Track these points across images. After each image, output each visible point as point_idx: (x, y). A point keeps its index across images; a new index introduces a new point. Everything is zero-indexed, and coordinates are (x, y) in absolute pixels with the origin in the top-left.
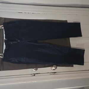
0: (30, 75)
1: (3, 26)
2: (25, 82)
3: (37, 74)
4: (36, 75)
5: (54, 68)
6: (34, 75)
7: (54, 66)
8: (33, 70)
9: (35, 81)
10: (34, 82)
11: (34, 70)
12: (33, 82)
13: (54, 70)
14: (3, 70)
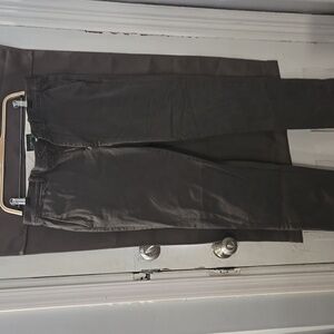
0: (131, 277)
1: (23, 93)
2: (110, 304)
3: (159, 271)
4: (152, 276)
5: (224, 250)
6: (148, 278)
7: (226, 240)
8: (144, 256)
9: (148, 298)
10: (146, 304)
11: (148, 258)
12: (142, 302)
13: (225, 256)
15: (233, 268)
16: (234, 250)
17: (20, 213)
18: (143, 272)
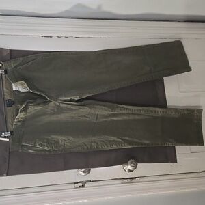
0: (73, 186)
2: (61, 203)
3: (90, 182)
4: (86, 185)
5: (129, 167)
6: (83, 186)
7: (130, 161)
8: (80, 172)
11: (83, 174)
12: (80, 201)
13: (130, 171)
14: (7, 175)
15: (135, 178)
16: (135, 167)
18: (80, 182)
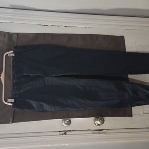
0: (58, 133)
2: (49, 145)
3: (70, 131)
4: (67, 133)
5: (98, 122)
6: (65, 134)
7: (99, 118)
8: (64, 124)
11: (66, 125)
12: (63, 145)
13: (99, 125)
15: (102, 130)
16: (103, 123)
17: (11, 105)
18: (63, 131)
